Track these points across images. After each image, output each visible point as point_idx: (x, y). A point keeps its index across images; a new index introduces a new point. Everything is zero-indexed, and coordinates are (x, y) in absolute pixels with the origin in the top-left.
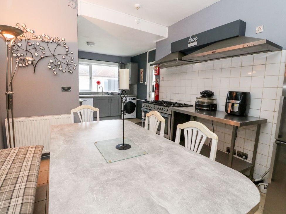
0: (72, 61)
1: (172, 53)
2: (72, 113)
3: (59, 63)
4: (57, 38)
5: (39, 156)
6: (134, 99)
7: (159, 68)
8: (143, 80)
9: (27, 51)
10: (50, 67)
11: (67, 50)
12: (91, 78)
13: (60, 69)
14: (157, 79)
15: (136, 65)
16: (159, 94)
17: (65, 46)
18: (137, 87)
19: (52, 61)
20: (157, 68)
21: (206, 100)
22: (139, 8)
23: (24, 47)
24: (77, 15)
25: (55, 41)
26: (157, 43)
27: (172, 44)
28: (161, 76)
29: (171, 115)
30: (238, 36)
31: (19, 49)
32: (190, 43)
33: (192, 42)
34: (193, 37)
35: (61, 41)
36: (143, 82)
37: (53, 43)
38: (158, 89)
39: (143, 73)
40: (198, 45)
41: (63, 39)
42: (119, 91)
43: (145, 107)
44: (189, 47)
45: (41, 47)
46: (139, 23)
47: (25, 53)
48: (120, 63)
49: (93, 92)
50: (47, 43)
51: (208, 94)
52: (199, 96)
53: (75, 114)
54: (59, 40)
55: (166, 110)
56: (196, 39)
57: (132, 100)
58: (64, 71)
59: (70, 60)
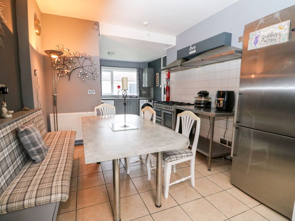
0: (95, 71)
1: (177, 59)
2: (95, 110)
3: (86, 72)
4: (84, 54)
5: (73, 143)
6: (151, 101)
7: (169, 72)
8: (158, 84)
9: (64, 64)
10: (80, 76)
11: (92, 62)
12: (112, 83)
13: (87, 77)
14: (167, 82)
15: (152, 70)
16: (169, 95)
17: (90, 59)
18: (154, 90)
19: (81, 71)
20: (168, 73)
21: (203, 99)
22: (147, 25)
23: (62, 62)
24: (99, 35)
25: (83, 56)
26: (167, 50)
27: (178, 51)
28: (171, 79)
29: (174, 112)
30: (223, 46)
31: (59, 64)
32: (190, 51)
33: (192, 50)
34: (193, 46)
35: (87, 55)
36: (158, 86)
37: (82, 58)
38: (169, 91)
39: (158, 77)
40: (196, 53)
41: (89, 54)
42: (137, 94)
43: (156, 107)
44: (190, 54)
45: (74, 61)
46: (149, 35)
47: (63, 66)
48: (138, 69)
49: (114, 96)
50: (78, 58)
51: (204, 94)
52: (197, 96)
53: (98, 110)
54: (86, 55)
55: (171, 108)
56: (195, 47)
57: (149, 102)
58: (90, 78)
59: (94, 69)
